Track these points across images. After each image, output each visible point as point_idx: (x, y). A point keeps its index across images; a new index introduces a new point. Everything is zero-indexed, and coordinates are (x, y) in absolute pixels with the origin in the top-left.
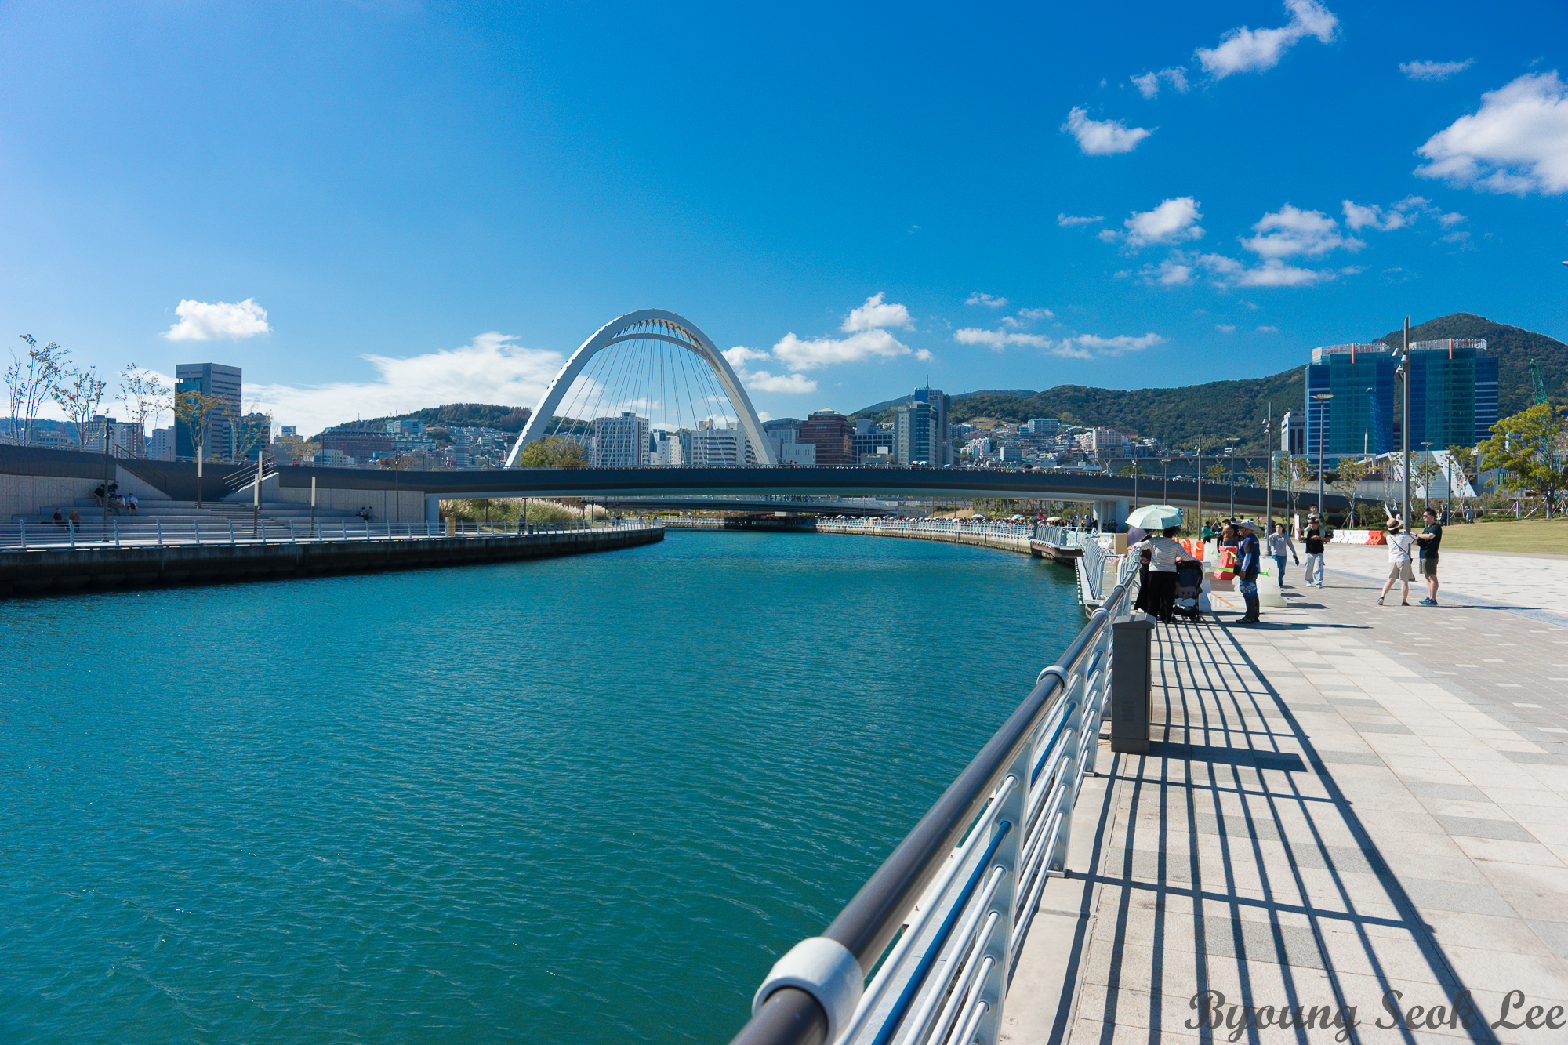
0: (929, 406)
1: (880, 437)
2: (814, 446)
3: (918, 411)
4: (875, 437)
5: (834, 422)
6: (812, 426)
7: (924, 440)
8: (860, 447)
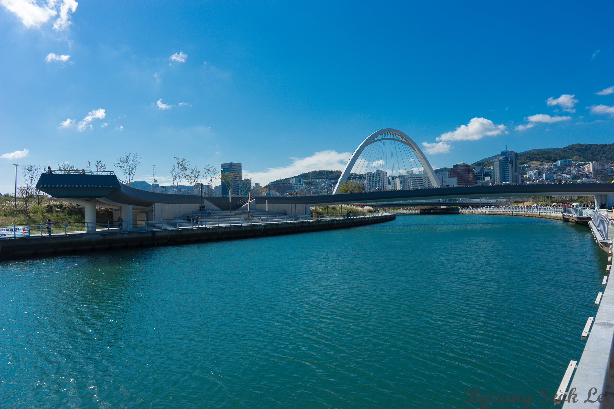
0: (508, 158)
1: (486, 173)
2: (456, 178)
3: (503, 160)
4: (483, 173)
5: (465, 168)
6: (455, 170)
7: (507, 173)
8: (477, 178)
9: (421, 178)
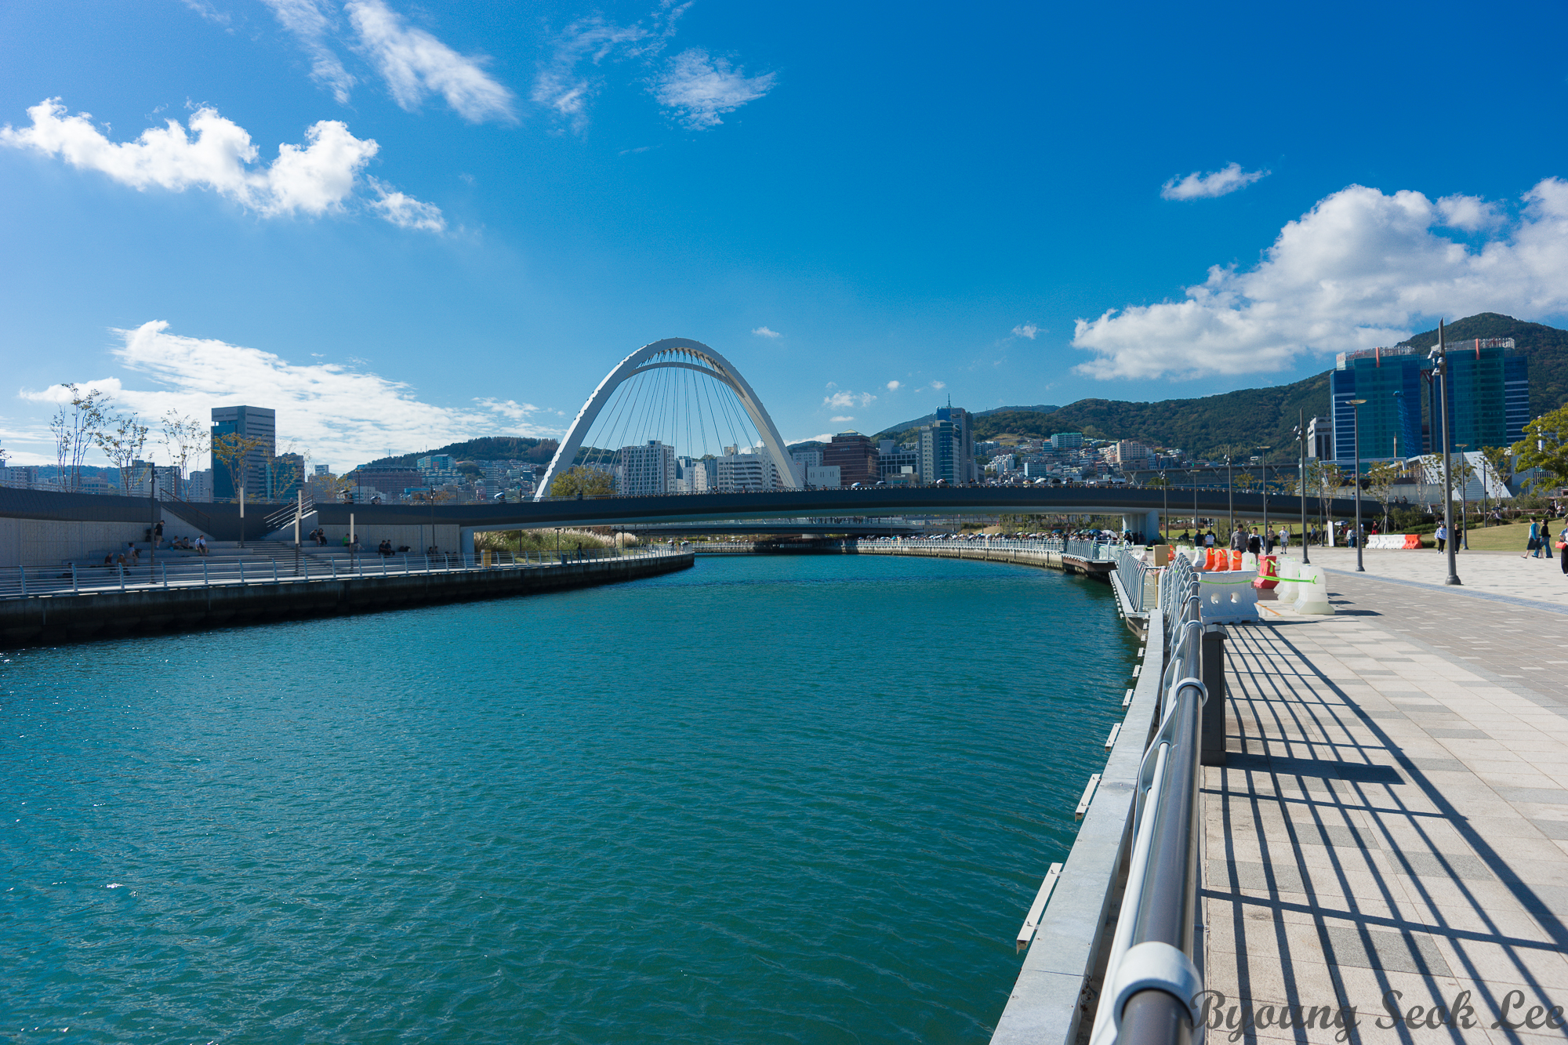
0: (952, 425)
1: (904, 457)
2: (838, 468)
3: (941, 429)
4: (899, 457)
5: (857, 443)
6: (836, 448)
7: (948, 458)
8: (884, 468)
9: (757, 465)
